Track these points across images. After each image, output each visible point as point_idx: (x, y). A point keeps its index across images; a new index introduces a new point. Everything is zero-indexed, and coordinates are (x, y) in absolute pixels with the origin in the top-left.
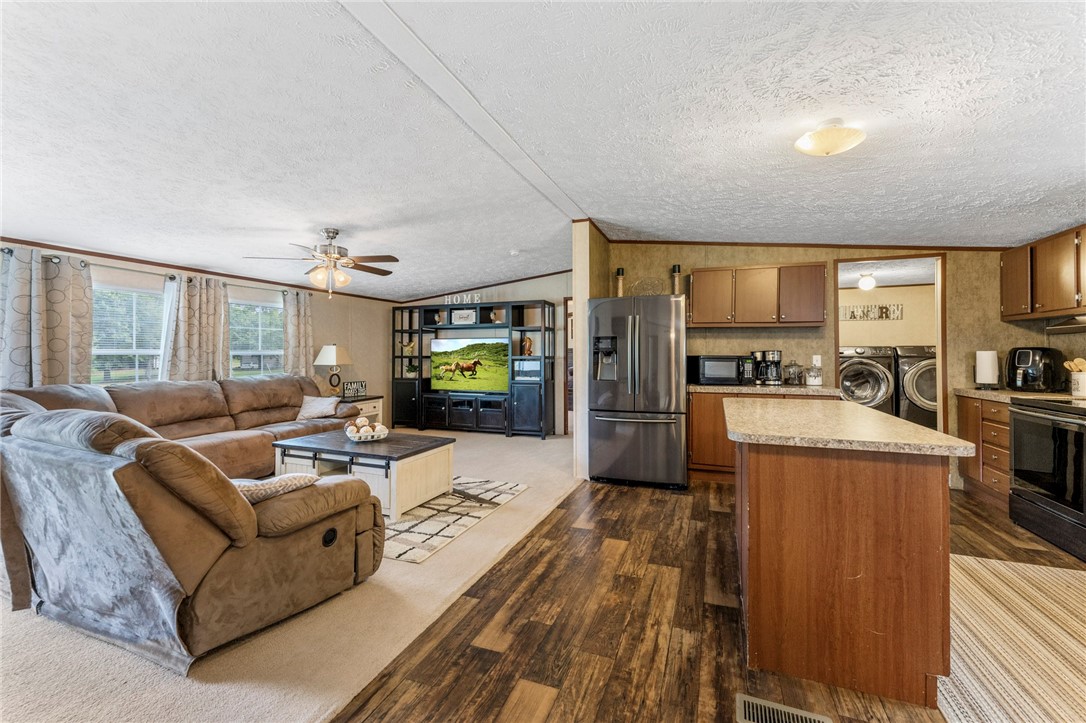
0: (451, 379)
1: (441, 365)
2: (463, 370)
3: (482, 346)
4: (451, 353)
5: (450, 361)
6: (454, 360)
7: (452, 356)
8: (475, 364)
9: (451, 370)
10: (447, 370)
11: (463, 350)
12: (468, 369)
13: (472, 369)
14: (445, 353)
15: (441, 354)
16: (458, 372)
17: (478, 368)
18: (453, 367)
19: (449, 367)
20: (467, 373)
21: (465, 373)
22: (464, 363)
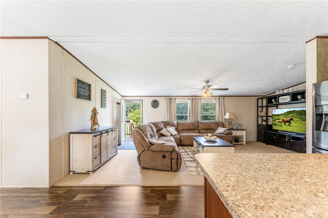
0: (280, 126)
1: (276, 119)
2: (285, 122)
3: (294, 111)
4: (280, 115)
5: (280, 118)
6: (282, 118)
7: (281, 116)
8: (291, 119)
9: (280, 122)
10: (278, 122)
11: (285, 113)
12: (287, 122)
13: (289, 122)
14: (278, 115)
15: (276, 115)
16: (283, 123)
17: (292, 121)
18: (281, 121)
19: (279, 121)
20: (287, 124)
21: (286, 123)
22: (285, 119)
